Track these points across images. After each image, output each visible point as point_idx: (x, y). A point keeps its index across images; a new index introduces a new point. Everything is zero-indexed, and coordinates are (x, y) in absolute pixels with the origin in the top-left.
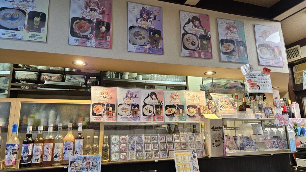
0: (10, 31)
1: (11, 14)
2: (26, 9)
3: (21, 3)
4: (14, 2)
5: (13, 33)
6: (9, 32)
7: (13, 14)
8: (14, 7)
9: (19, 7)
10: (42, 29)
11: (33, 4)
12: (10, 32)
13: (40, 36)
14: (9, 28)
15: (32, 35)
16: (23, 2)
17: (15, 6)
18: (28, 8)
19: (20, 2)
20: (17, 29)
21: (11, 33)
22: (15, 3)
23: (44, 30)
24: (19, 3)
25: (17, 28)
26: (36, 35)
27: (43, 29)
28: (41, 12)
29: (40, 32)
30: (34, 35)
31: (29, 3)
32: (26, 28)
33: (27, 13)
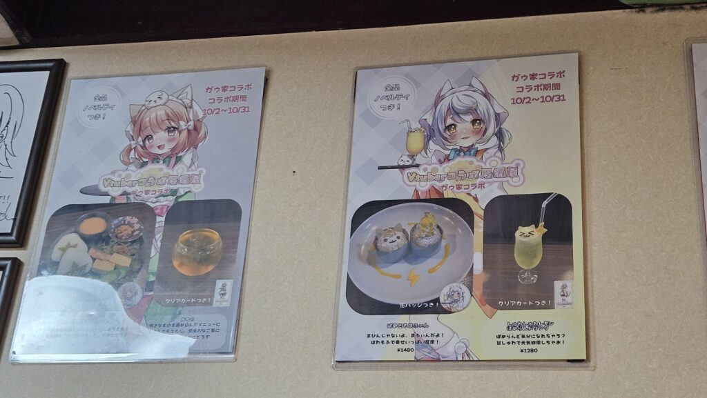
0: (404, 319)
1: (404, 231)
2: (473, 193)
3: (445, 165)
4: (417, 166)
5: (418, 331)
6: (401, 326)
7: (413, 230)
8: (417, 192)
9: (438, 185)
10: (558, 285)
11: (503, 159)
12: (407, 326)
13: (551, 330)
14: (402, 304)
15: (510, 327)
16: (458, 159)
17: (423, 187)
18: (481, 185)
19: (441, 162)
20: (435, 307)
21: (409, 332)
22: (420, 171)
23: (569, 289)
24: (438, 166)
25: (437, 300)
26: (534, 326)
27: (564, 287)
28: (546, 196)
29: (551, 307)
30: (520, 326)
31: (486, 155)
32: (478, 291)
33: (478, 209)
